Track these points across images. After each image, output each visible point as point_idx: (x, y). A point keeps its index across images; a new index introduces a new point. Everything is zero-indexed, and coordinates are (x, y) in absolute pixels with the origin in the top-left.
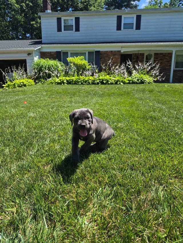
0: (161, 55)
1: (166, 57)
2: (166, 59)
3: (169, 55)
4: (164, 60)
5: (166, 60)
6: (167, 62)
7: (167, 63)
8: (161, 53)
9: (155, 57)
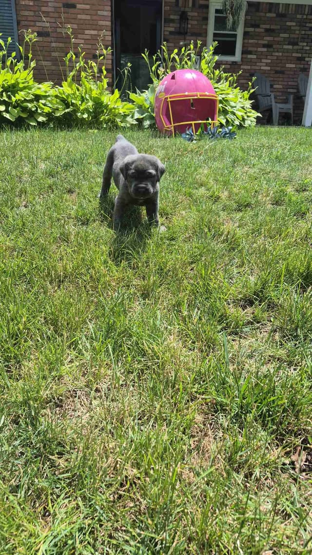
0: (270, 11)
1: (288, 24)
2: (287, 30)
3: (299, 16)
4: (282, 35)
5: (286, 35)
6: (289, 44)
7: (290, 47)
8: (271, 4)
9: (249, 18)
